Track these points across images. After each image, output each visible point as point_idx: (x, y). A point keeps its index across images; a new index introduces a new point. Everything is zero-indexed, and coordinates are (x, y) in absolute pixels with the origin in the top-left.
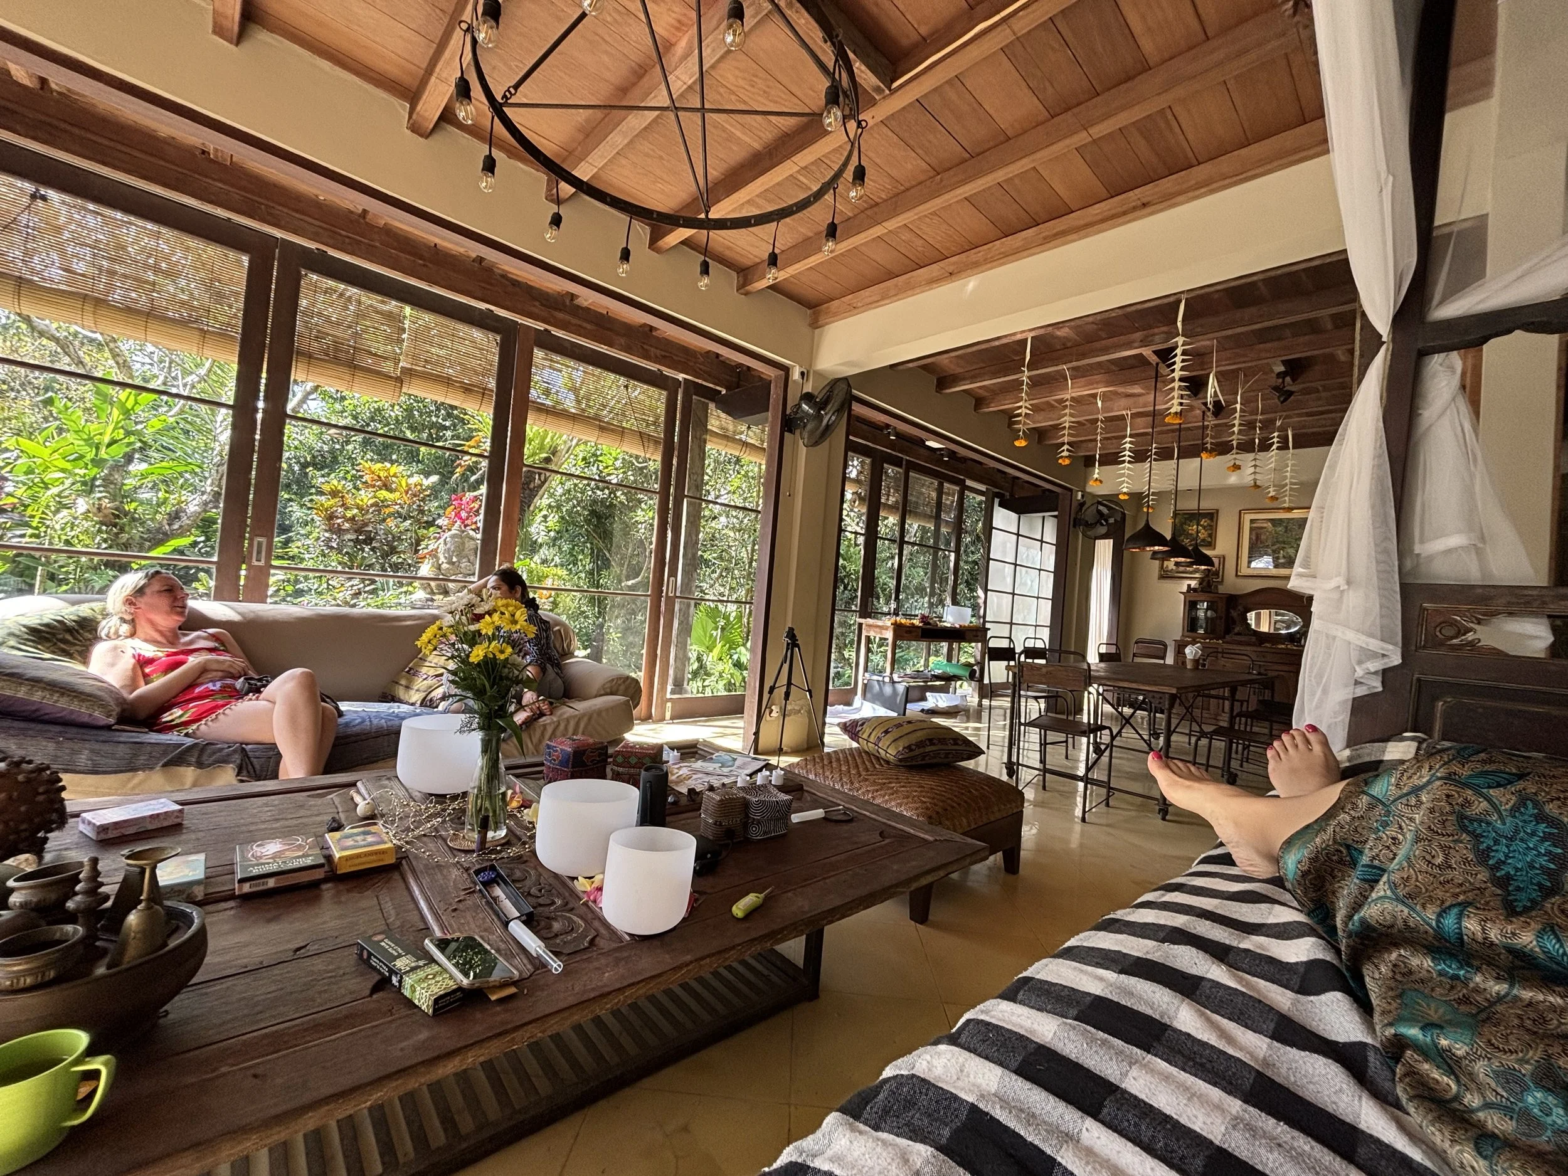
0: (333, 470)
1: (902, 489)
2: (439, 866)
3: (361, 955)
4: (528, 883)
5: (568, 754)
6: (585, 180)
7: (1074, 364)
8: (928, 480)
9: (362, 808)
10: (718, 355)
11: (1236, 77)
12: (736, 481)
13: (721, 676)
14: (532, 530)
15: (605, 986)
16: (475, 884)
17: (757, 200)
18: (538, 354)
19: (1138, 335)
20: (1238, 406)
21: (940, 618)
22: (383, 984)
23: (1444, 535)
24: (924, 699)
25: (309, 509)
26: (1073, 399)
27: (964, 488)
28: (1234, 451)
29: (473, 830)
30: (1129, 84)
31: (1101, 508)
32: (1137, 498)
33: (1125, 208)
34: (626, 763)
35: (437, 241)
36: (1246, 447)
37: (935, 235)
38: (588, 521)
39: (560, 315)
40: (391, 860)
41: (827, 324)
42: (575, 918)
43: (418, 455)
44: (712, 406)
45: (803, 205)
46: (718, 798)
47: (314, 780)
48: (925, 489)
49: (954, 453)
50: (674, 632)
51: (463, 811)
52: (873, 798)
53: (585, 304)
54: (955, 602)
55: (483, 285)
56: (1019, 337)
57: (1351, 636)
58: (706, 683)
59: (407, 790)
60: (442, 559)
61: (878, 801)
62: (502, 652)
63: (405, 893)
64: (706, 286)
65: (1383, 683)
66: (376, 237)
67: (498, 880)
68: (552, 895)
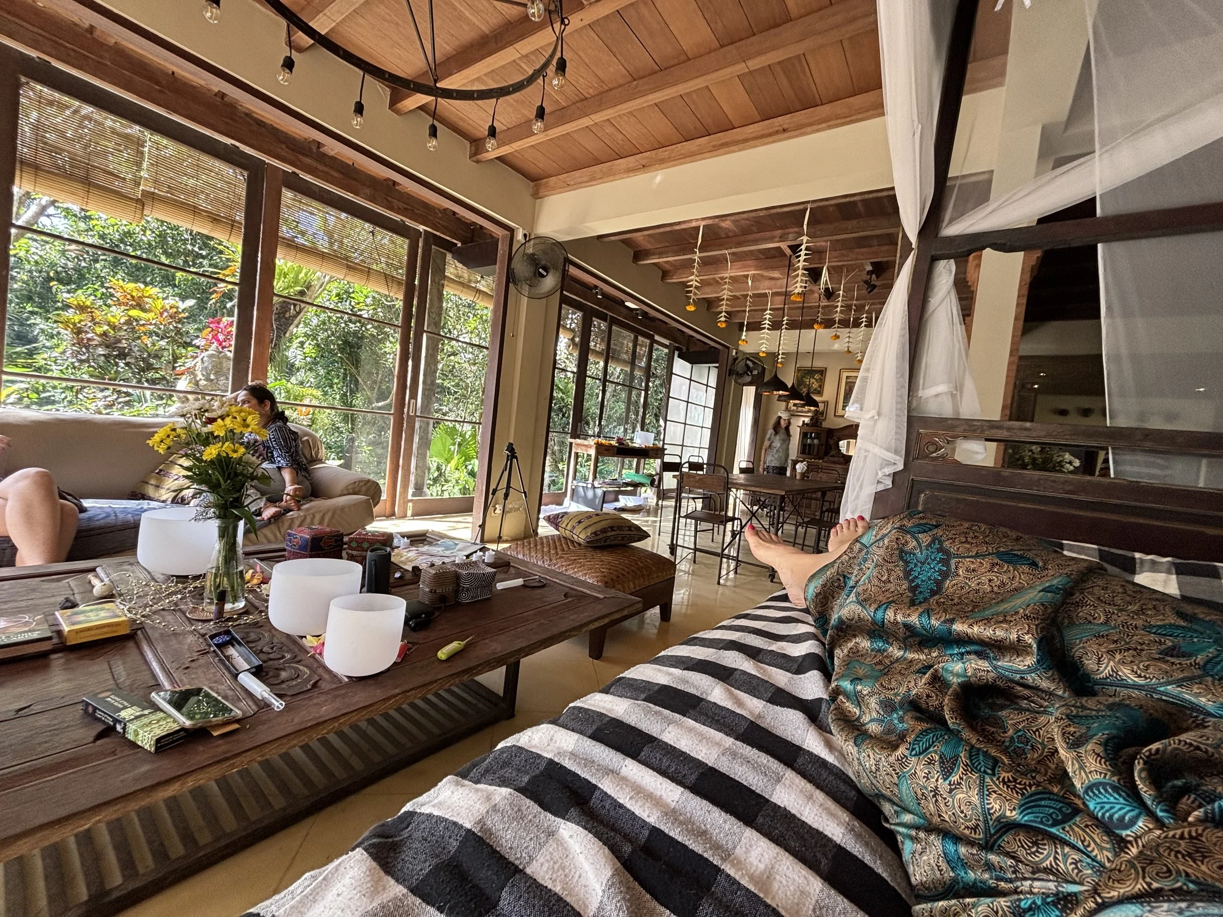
0: (79, 287)
1: (606, 339)
2: (175, 634)
3: (86, 711)
4: (261, 643)
5: (306, 540)
6: (323, 33)
7: (734, 250)
8: (625, 333)
9: (98, 588)
10: (454, 213)
11: (850, 38)
12: (473, 323)
13: (457, 482)
14: (290, 354)
15: (321, 717)
16: (210, 646)
17: (484, 78)
18: (287, 195)
19: (779, 232)
20: (841, 292)
21: (632, 440)
22: (108, 731)
23: (936, 384)
24: (617, 500)
25: (56, 322)
26: (731, 278)
27: (653, 341)
28: (836, 325)
29: (211, 603)
30: (777, 30)
31: (748, 362)
32: (773, 356)
33: (771, 130)
34: (360, 548)
35: (175, 69)
36: (845, 324)
37: (632, 131)
38: (342, 350)
39: (308, 161)
40: (126, 631)
41: (546, 196)
42: (301, 668)
43: (174, 279)
44: (449, 257)
45: (518, 87)
46: (434, 572)
47: (50, 567)
48: (625, 340)
49: (646, 313)
50: (415, 446)
51: (203, 588)
52: (566, 570)
53: (332, 153)
54: (642, 429)
55: (226, 120)
56: (694, 224)
57: (877, 450)
58: (444, 488)
59: (149, 573)
60: (200, 376)
61: (570, 572)
62: (235, 451)
63: (139, 657)
64: (434, 147)
65: (893, 482)
66: (107, 55)
67: (232, 642)
68: (283, 651)
